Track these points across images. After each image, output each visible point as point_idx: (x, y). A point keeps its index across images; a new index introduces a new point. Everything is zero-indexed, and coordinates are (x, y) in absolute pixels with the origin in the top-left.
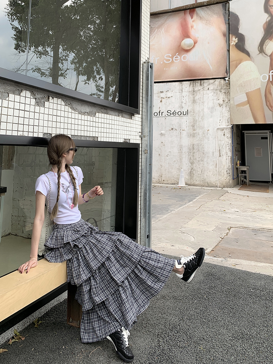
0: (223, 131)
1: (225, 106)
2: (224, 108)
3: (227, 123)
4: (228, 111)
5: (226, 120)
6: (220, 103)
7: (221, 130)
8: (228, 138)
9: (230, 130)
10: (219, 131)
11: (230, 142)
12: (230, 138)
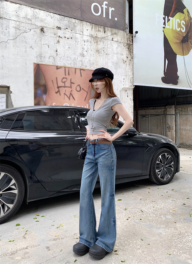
0: (127, 92)
1: (128, 64)
2: (128, 66)
3: (130, 83)
4: (131, 70)
5: (130, 80)
6: (124, 59)
7: (125, 90)
8: (131, 100)
9: (132, 92)
10: (124, 91)
11: (132, 104)
12: (133, 100)
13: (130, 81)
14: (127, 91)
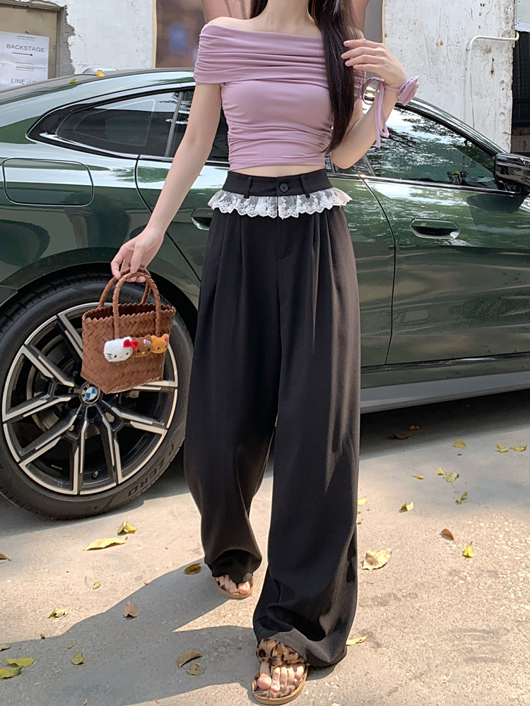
0: (490, 56)
3: (503, 23)
5: (502, 9)
7: (484, 48)
8: (504, 85)
9: (511, 55)
10: (479, 53)
11: (510, 104)
12: (510, 87)
13: (502, 16)
14: (490, 51)
